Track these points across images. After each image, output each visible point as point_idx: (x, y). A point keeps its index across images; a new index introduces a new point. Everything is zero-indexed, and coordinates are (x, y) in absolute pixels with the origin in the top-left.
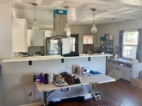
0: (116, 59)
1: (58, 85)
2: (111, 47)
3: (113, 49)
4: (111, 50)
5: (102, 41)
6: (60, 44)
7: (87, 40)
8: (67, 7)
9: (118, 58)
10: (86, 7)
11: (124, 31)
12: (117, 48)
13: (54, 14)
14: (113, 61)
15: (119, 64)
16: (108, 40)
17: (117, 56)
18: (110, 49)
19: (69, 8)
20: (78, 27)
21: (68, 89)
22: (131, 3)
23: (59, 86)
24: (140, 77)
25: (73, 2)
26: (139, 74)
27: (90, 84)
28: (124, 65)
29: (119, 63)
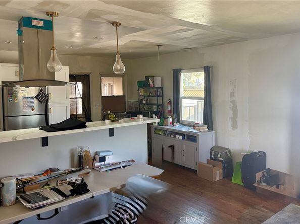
0: (169, 127)
1: (29, 205)
2: (160, 102)
3: (162, 105)
4: (160, 109)
5: (141, 90)
6: (43, 98)
7: (111, 86)
8: (51, 14)
9: (173, 123)
10: (98, 17)
11: (180, 70)
12: (170, 103)
13: (20, 26)
14: (164, 131)
15: (175, 137)
16: (154, 87)
17: (170, 120)
18: (158, 105)
19: (57, 15)
20: (89, 57)
21: (57, 211)
22: (186, 17)
23: (31, 209)
24: (211, 158)
25: (65, 5)
26: (211, 153)
27: (111, 190)
28: (184, 138)
29: (176, 133)
